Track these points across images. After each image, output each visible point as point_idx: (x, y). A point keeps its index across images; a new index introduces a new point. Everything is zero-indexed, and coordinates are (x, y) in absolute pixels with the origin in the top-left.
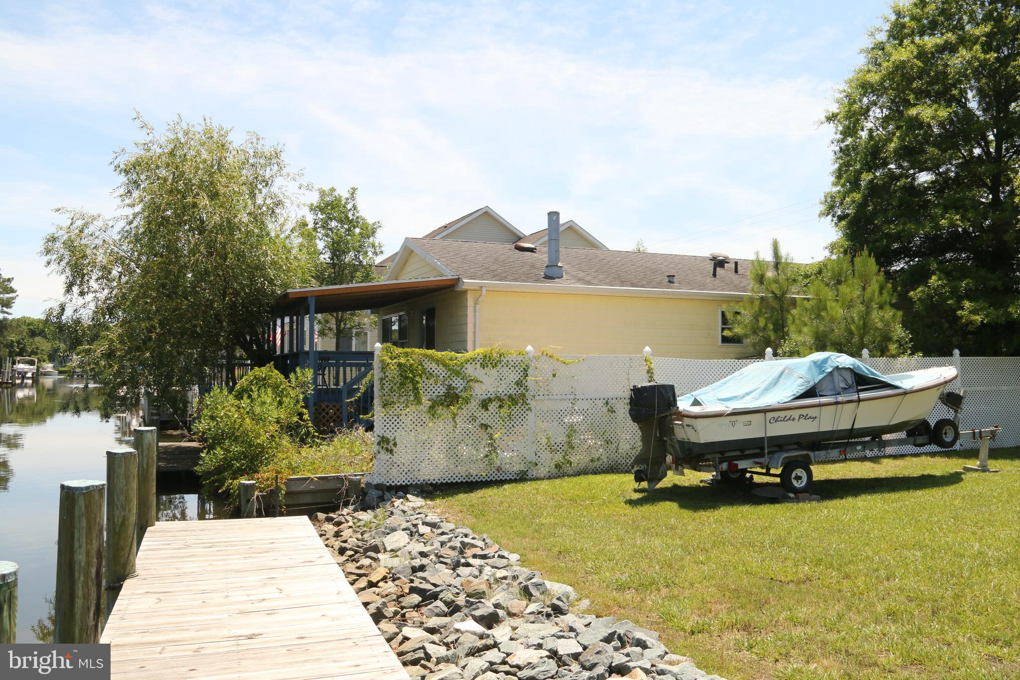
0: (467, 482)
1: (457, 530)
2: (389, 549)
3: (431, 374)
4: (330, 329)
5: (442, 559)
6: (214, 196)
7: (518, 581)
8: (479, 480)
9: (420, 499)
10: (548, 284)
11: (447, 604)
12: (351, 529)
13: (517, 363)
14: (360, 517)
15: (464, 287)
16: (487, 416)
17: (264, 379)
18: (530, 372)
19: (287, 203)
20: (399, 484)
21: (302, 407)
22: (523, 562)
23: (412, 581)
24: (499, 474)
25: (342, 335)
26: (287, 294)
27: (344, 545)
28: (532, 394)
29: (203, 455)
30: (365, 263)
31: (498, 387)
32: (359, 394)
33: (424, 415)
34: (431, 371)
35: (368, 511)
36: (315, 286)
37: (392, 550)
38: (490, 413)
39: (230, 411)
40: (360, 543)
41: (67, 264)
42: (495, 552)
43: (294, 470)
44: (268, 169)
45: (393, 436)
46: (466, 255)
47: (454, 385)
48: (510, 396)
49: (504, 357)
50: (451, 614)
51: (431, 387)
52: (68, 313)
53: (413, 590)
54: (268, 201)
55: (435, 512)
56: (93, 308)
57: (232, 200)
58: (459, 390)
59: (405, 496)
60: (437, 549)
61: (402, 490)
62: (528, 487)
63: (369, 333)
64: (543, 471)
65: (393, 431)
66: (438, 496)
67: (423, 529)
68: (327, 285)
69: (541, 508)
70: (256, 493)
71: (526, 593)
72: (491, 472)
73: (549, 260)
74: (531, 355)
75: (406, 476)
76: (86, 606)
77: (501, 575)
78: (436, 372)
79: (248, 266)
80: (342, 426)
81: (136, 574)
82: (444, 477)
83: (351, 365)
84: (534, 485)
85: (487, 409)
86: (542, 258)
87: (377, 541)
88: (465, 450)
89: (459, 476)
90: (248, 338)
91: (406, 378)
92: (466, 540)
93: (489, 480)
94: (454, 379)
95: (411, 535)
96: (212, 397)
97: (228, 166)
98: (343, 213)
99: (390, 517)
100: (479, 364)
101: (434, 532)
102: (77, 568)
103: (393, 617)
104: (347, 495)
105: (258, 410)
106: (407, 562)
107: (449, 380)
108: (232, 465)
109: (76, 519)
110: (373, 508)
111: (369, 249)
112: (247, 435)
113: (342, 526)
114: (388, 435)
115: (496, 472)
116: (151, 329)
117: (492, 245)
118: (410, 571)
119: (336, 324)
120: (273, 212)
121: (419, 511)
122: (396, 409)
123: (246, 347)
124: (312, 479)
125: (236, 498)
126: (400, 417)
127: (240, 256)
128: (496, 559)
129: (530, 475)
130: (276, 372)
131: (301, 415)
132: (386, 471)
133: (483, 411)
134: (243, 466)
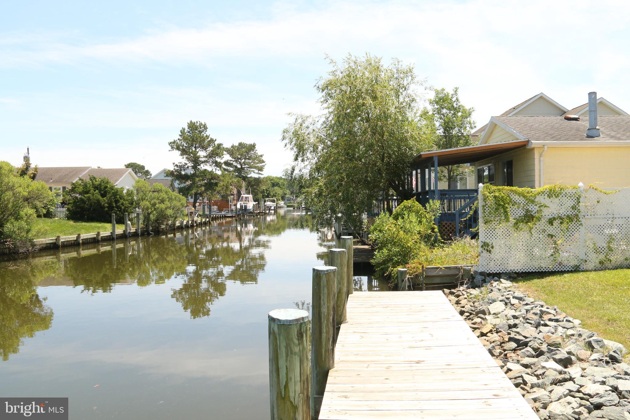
0: (539, 271)
1: (536, 303)
2: (492, 313)
3: (515, 202)
4: (444, 176)
5: (528, 321)
6: (375, 98)
7: (583, 338)
8: (547, 271)
9: (509, 282)
10: (590, 142)
11: (535, 350)
12: (466, 300)
13: (572, 194)
14: (471, 292)
15: (532, 146)
16: (552, 229)
17: (410, 207)
18: (581, 200)
19: (418, 99)
20: (495, 272)
21: (433, 224)
22: (583, 325)
23: (509, 334)
24: (560, 267)
25: (451, 179)
26: (421, 155)
27: (463, 309)
28: (582, 214)
29: (376, 253)
30: (465, 134)
31: (560, 210)
32: (469, 216)
33: (511, 228)
34: (515, 200)
35: (476, 288)
36: (435, 150)
37: (494, 314)
38: (554, 227)
39: (390, 227)
40: (473, 309)
41: (295, 144)
42: (564, 318)
43: (430, 262)
44: (405, 79)
45: (491, 242)
46: (532, 125)
47: (530, 209)
48: (568, 216)
49: (564, 190)
50: (537, 356)
51: (515, 211)
52: (296, 172)
53: (511, 339)
54: (407, 99)
55: (519, 291)
56: (310, 169)
57: (386, 100)
58: (534, 212)
59: (499, 280)
60: (524, 314)
61: (497, 276)
62: (580, 276)
63: (468, 178)
64: (590, 266)
65: (491, 239)
66: (521, 280)
67: (514, 301)
68: (442, 149)
69: (591, 290)
70: (408, 276)
71: (590, 346)
72: (555, 266)
73: (590, 126)
74: (582, 189)
75: (499, 267)
76: (328, 338)
77: (571, 333)
78: (518, 201)
79: (397, 139)
80: (456, 236)
81: (347, 321)
82: (524, 268)
83: (460, 198)
84: (585, 274)
85: (552, 225)
86: (585, 124)
87: (484, 307)
88: (537, 251)
89: (534, 268)
90: (397, 183)
91: (500, 205)
92: (544, 309)
93: (553, 271)
94: (530, 205)
95: (506, 304)
96: (380, 219)
97: (381, 80)
98: (450, 104)
99: (490, 292)
100: (546, 195)
101: (520, 303)
102: (323, 316)
103: (499, 356)
104: (462, 278)
105: (408, 226)
106: (505, 321)
107: (527, 206)
108: (393, 259)
109: (322, 288)
110: (479, 287)
111: (467, 125)
112: (401, 241)
113: (460, 298)
114: (488, 241)
115: (558, 266)
116: (342, 180)
117: (548, 118)
118: (507, 327)
119: (448, 173)
120: (410, 105)
121: (509, 289)
122: (493, 225)
123: (396, 189)
124: (441, 268)
125: (396, 279)
126: (496, 230)
127: (392, 134)
128: (565, 322)
129: (582, 268)
130: (417, 203)
131: (433, 229)
132: (486, 264)
133: (549, 226)
134: (399, 259)
